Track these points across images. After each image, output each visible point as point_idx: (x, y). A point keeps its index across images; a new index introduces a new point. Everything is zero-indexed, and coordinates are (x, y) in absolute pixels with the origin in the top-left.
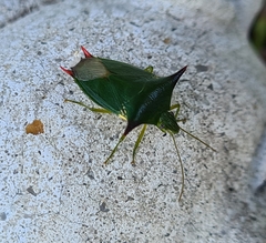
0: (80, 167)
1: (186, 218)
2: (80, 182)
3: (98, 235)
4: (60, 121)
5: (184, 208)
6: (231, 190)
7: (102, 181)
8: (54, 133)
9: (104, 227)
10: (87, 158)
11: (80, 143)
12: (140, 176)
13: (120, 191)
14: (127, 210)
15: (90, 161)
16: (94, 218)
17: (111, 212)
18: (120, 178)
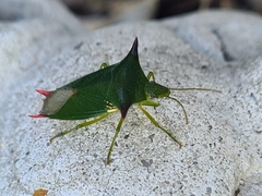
0: (96, 167)
1: (204, 107)
2: (110, 173)
3: (172, 182)
4: (45, 170)
5: (192, 103)
6: (204, 67)
7: (120, 153)
8: (52, 180)
9: (166, 172)
10: (90, 158)
11: (74, 158)
12: (135, 120)
13: (139, 142)
14: (160, 144)
15: (96, 156)
16: (151, 177)
17: (154, 159)
18: (127, 137)
